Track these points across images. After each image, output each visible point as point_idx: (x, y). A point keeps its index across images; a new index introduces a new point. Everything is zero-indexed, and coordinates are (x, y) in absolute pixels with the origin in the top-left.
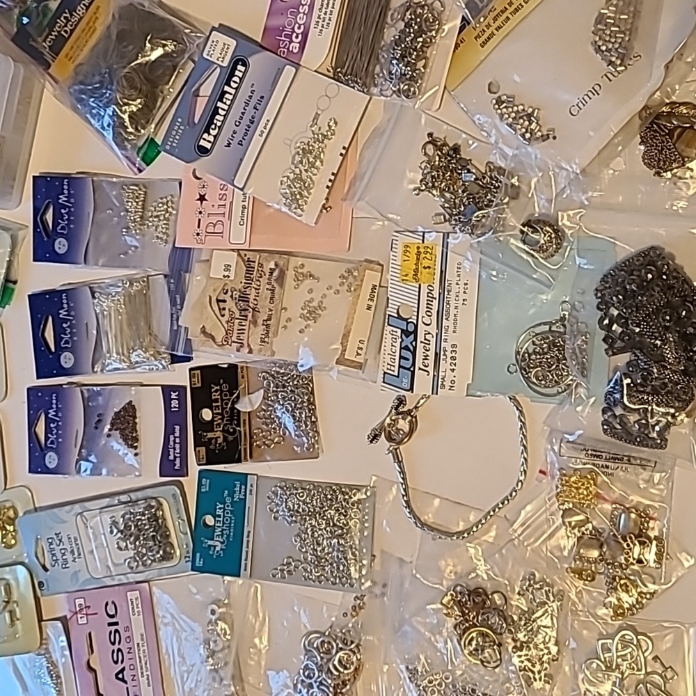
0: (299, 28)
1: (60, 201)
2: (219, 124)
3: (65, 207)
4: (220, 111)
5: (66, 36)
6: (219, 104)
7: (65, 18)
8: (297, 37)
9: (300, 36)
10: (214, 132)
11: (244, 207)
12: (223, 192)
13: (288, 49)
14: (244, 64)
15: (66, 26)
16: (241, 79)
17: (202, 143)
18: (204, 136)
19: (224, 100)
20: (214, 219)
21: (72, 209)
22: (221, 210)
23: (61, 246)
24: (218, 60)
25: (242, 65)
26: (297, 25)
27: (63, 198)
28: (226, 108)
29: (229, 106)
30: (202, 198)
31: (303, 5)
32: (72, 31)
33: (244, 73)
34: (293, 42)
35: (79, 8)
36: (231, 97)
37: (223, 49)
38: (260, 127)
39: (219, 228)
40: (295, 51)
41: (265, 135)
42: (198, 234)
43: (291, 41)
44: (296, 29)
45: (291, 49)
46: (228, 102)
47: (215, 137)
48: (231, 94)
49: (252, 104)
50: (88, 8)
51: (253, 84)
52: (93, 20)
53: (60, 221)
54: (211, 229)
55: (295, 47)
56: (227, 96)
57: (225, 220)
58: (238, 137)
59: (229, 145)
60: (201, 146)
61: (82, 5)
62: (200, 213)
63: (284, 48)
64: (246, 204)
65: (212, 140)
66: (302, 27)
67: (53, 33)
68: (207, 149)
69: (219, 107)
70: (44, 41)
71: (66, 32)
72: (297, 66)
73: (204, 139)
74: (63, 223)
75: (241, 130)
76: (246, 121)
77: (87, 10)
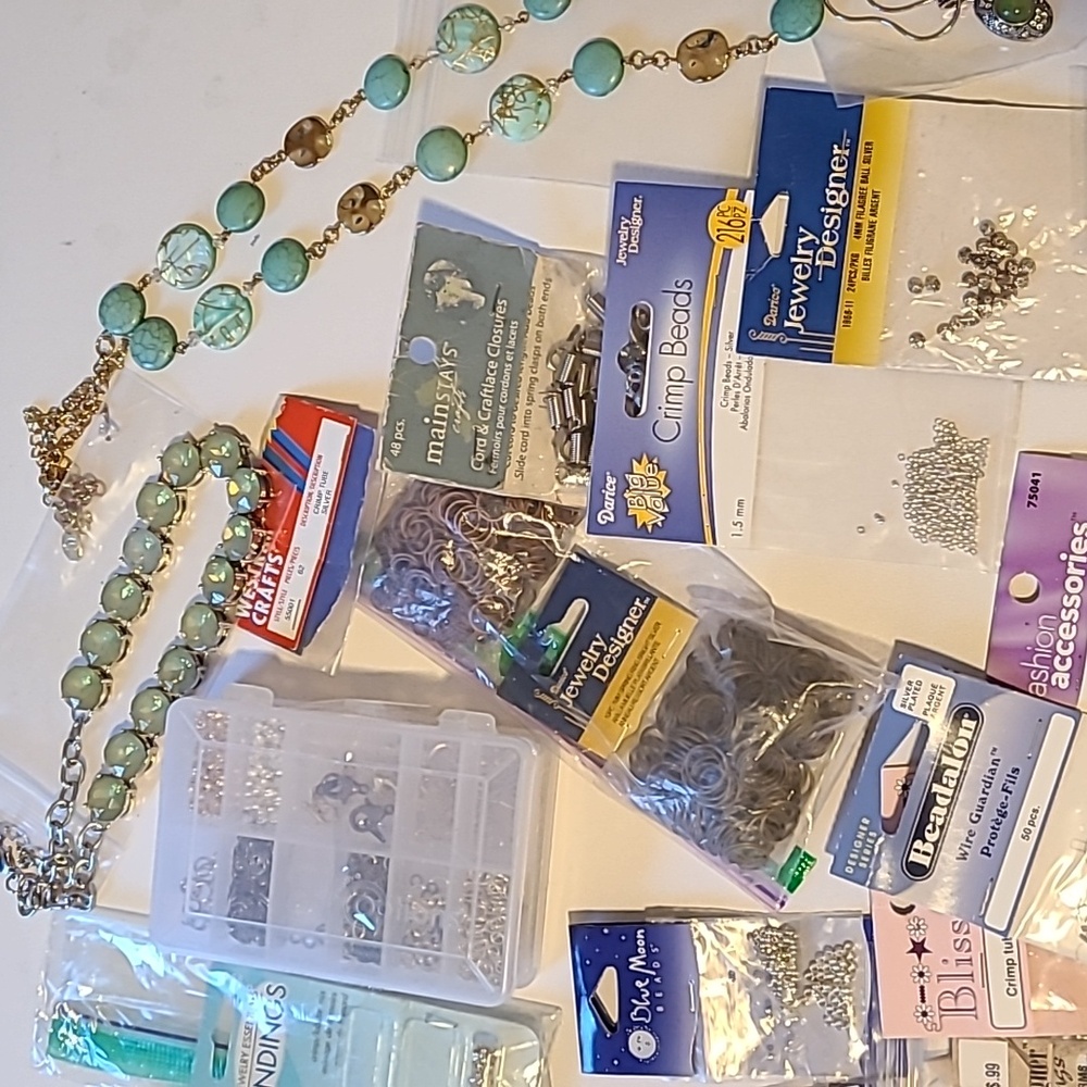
0: (1065, 647)
1: (632, 967)
2: (940, 822)
3: (642, 977)
4: (939, 799)
5: (604, 679)
6: (936, 788)
7: (597, 648)
8: (1063, 662)
9: (1069, 660)
10: (931, 837)
11: (1010, 963)
12: (962, 936)
13: (1049, 682)
14: (974, 716)
15: (600, 661)
16: (970, 743)
17: (914, 857)
18: (915, 846)
19: (945, 781)
20: (954, 985)
21: (657, 980)
22: (965, 969)
23: (641, 1044)
24: (925, 713)
25: (970, 718)
26: (1060, 643)
27: (636, 963)
28: (949, 792)
29: (955, 788)
30: (919, 948)
31: (1068, 609)
32: (613, 670)
33: (976, 732)
34: (1056, 671)
35: (620, 629)
36: (956, 774)
37: (932, 695)
38: (1022, 823)
39: (965, 1001)
40: (1063, 686)
41: (1034, 836)
42: (924, 1014)
43: (1053, 670)
44: (1059, 649)
45: (1054, 683)
46: (952, 784)
47: (935, 844)
48: (955, 769)
49: (998, 783)
50: (637, 628)
51: (995, 750)
52: (650, 648)
53: (634, 1001)
54: (948, 1003)
55: (1061, 678)
56: (948, 772)
57: (976, 986)
58: (980, 841)
59: (964, 856)
60: (912, 862)
61: (625, 625)
62: (921, 974)
63: (1039, 681)
64: (1014, 956)
65: (931, 852)
66: (1071, 645)
67: (577, 677)
68: (924, 866)
69: (935, 794)
70: (563, 689)
71: (602, 672)
72: (1076, 714)
73: (917, 851)
74: (641, 1006)
75: (983, 831)
76: (990, 814)
77: (635, 633)
